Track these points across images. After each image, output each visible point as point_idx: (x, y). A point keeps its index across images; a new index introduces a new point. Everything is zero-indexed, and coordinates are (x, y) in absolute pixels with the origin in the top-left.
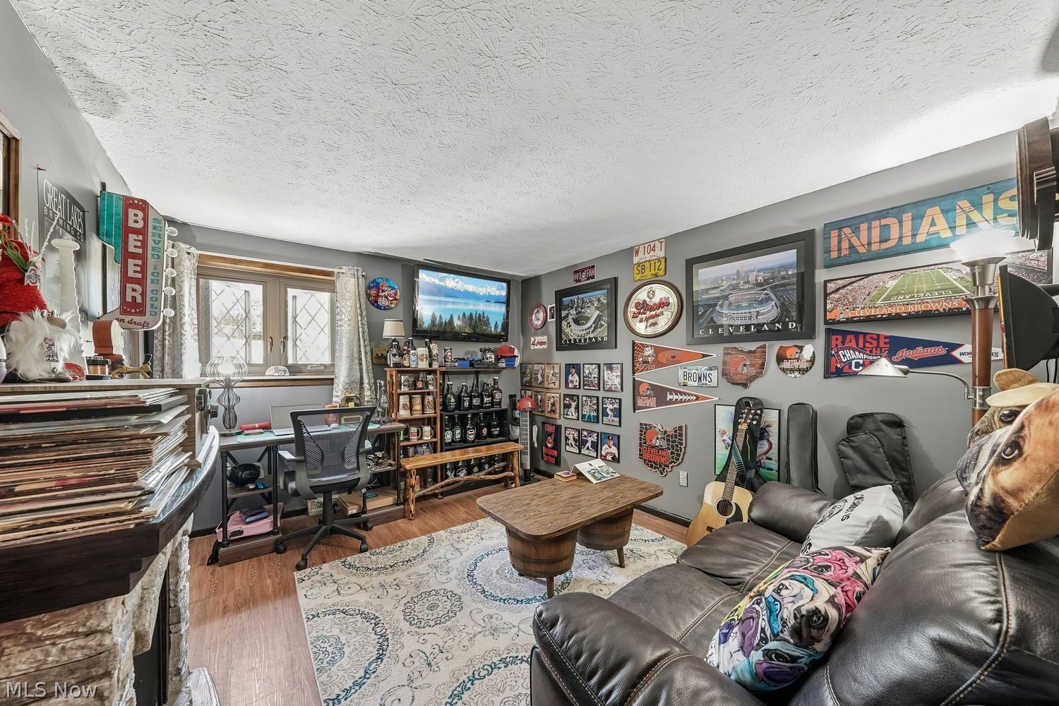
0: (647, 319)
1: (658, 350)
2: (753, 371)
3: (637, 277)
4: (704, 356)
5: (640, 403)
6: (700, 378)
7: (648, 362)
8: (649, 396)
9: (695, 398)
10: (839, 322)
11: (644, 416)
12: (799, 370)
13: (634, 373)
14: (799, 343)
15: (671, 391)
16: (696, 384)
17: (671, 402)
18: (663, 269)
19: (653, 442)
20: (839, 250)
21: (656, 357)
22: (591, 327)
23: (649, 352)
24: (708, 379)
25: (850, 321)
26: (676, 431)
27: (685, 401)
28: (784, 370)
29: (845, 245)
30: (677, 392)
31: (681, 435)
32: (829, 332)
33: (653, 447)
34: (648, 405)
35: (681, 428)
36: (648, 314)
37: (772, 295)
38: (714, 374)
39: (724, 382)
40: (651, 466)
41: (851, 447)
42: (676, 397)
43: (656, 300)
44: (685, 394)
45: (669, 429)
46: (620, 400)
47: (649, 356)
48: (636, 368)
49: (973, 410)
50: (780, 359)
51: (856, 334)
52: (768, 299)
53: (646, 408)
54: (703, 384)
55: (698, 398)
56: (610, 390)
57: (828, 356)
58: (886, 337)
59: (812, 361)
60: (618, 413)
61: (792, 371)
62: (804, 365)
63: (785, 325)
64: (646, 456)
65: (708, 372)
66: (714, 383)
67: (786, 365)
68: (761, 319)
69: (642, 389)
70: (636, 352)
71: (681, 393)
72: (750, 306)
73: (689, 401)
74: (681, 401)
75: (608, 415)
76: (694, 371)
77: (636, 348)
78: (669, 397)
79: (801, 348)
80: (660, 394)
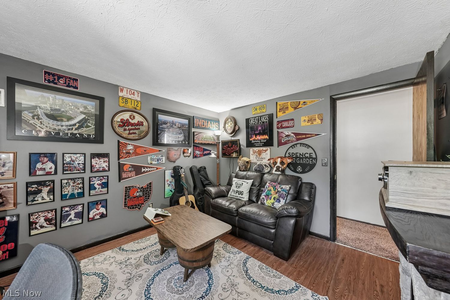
0: (129, 130)
1: (136, 147)
2: (177, 157)
3: (122, 105)
4: (160, 151)
5: (124, 175)
6: (158, 160)
7: (130, 153)
8: (130, 171)
9: (156, 169)
10: (197, 143)
11: (126, 183)
12: (188, 156)
13: (119, 159)
14: (188, 148)
15: (144, 167)
16: (156, 163)
17: (144, 172)
18: (139, 107)
19: (135, 194)
20: (197, 124)
21: (135, 150)
23: (130, 147)
24: (161, 160)
25: (198, 143)
26: (148, 186)
27: (151, 171)
28: (184, 156)
29: (198, 124)
30: (147, 167)
31: (150, 187)
32: (194, 145)
33: (135, 197)
34: (130, 176)
35: (150, 183)
36: (130, 127)
37: (182, 133)
38: (164, 158)
39: (168, 161)
40: (133, 208)
41: (201, 175)
42: (147, 170)
43: (135, 121)
44: (151, 167)
45: (144, 185)
46: (108, 176)
47: (130, 150)
48: (120, 156)
49: (217, 163)
50: (184, 153)
51: (198, 147)
52: (181, 133)
53: (129, 178)
54: (159, 163)
55: (157, 169)
56: (98, 171)
57: (194, 152)
58: (203, 148)
59: (191, 154)
60: (105, 185)
61: (186, 156)
62: (189, 155)
63: (185, 143)
64: (129, 204)
65: (161, 158)
66: (164, 162)
67: (185, 155)
68: (180, 139)
69: (125, 168)
70: (120, 147)
71: (149, 167)
72: (176, 134)
73: (153, 170)
74: (149, 171)
75: (95, 188)
76: (155, 157)
77: (120, 145)
78: (143, 170)
79: (188, 150)
80: (138, 170)
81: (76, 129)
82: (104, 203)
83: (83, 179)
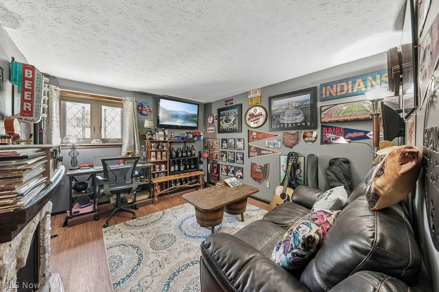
0: (254, 121)
1: (258, 133)
2: (294, 142)
3: (250, 104)
4: (276, 136)
5: (251, 154)
6: (274, 144)
7: (254, 138)
8: (254, 152)
9: (272, 152)
10: (326, 123)
11: (253, 160)
12: (311, 141)
13: (249, 142)
14: (311, 131)
15: (263, 150)
16: (272, 147)
17: (263, 154)
18: (260, 101)
19: (256, 170)
20: (326, 94)
21: (257, 136)
22: (232, 124)
23: (254, 134)
24: (277, 145)
25: (330, 122)
26: (265, 166)
27: (268, 154)
28: (306, 141)
29: (328, 93)
30: (265, 150)
31: (267, 167)
32: (322, 126)
33: (256, 172)
34: (254, 155)
35: (267, 165)
36: (254, 118)
37: (302, 112)
38: (280, 142)
39: (283, 146)
40: (255, 180)
41: (331, 171)
42: (265, 152)
43: (257, 113)
44: (268, 151)
45: (262, 165)
46: (243, 153)
47: (254, 136)
48: (249, 140)
49: (374, 156)
50: (304, 137)
51: (332, 127)
52: (300, 113)
53: (253, 156)
54: (275, 147)
55: (273, 152)
56: (239, 149)
57: (322, 136)
58: (343, 129)
59: (316, 138)
60: (242, 159)
61: (309, 141)
62: (313, 139)
63: (306, 124)
64: (254, 176)
65: (277, 142)
66: (280, 146)
67: (307, 139)
68: (298, 121)
69: (252, 149)
70: (249, 134)
71: (267, 150)
72: (293, 116)
73: (270, 153)
74: (267, 154)
75: (238, 160)
76: (272, 142)
77: (249, 132)
78: (262, 152)
79: (312, 133)
80: (259, 151)
81: (232, 126)
82: (242, 170)
83: (234, 153)
